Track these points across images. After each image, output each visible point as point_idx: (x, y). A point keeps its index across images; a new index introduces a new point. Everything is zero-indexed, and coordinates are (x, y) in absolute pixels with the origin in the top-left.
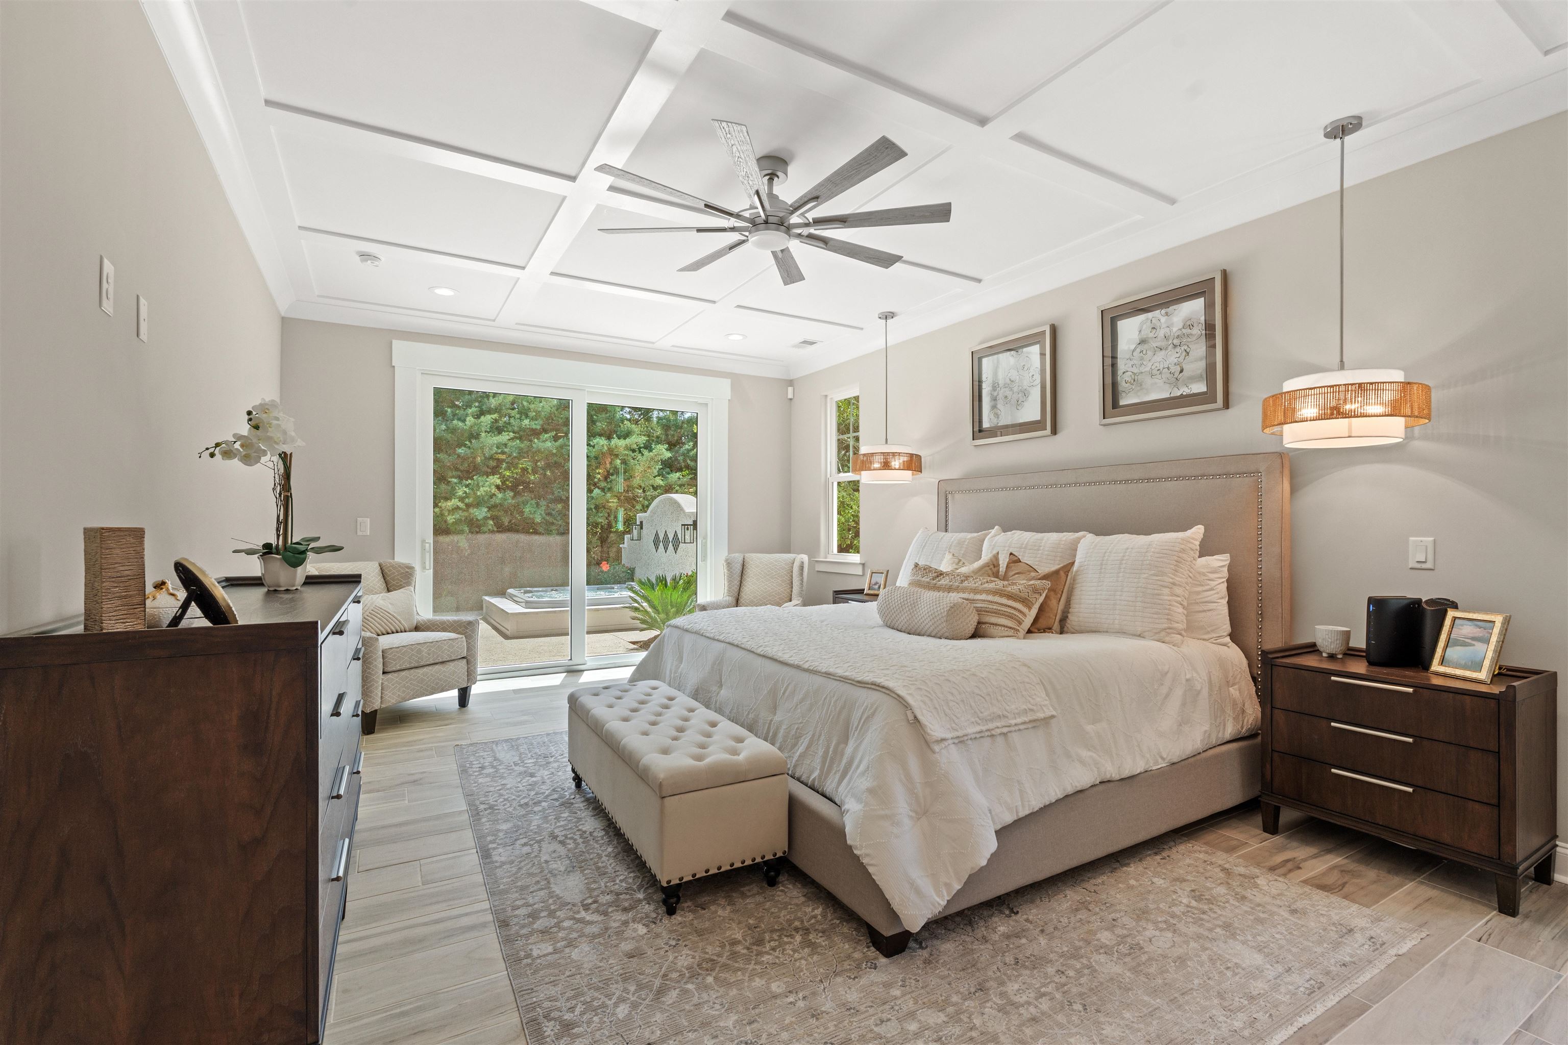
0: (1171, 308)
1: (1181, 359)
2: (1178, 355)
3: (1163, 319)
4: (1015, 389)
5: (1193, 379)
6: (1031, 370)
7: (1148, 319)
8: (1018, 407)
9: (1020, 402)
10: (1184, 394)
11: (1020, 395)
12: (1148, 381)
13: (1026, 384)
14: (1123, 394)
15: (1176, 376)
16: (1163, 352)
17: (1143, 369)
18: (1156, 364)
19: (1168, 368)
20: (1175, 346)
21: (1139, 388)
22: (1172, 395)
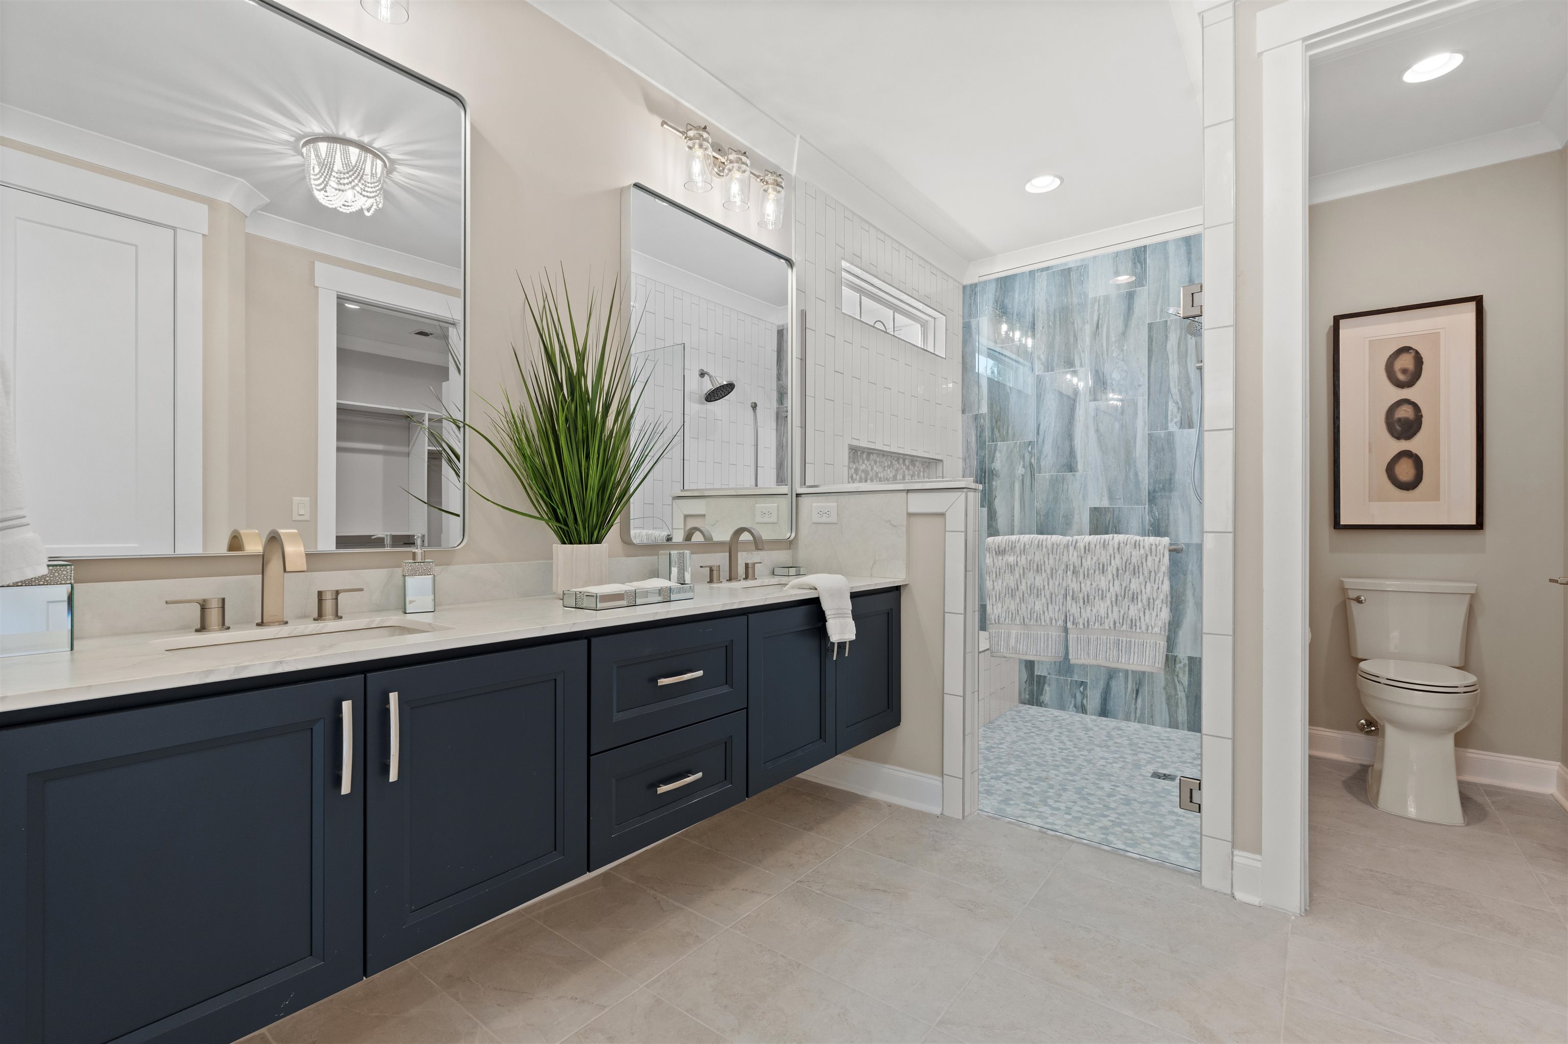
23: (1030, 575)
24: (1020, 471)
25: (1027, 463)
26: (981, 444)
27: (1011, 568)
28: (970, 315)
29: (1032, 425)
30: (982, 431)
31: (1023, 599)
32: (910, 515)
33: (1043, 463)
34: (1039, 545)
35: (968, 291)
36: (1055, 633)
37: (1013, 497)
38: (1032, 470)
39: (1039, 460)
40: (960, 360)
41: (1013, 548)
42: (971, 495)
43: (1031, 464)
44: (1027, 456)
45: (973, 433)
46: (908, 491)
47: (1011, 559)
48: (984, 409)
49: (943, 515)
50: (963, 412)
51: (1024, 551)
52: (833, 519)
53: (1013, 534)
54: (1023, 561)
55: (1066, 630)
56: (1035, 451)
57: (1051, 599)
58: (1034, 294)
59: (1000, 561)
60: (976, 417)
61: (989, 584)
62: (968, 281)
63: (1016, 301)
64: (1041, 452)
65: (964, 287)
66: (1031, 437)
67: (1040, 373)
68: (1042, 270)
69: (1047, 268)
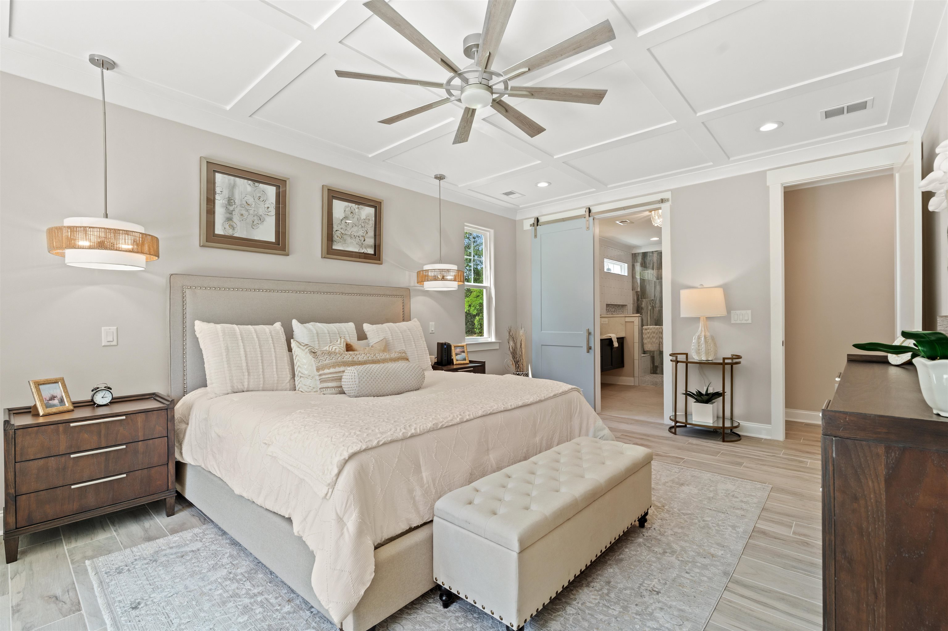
0: (360, 206)
1: (364, 234)
2: (363, 232)
3: (357, 210)
4: (251, 212)
5: (369, 246)
6: (267, 202)
7: (349, 206)
8: (253, 227)
9: (255, 223)
10: (365, 252)
11: (255, 218)
12: (349, 240)
13: (261, 212)
14: (335, 243)
15: (362, 242)
16: (356, 228)
17: (346, 232)
18: (353, 233)
19: (359, 237)
20: (362, 227)
21: (344, 242)
22: (359, 251)
23: (652, 334)
24: (650, 308)
25: (652, 305)
26: (638, 300)
27: (648, 333)
28: (634, 262)
29: (653, 295)
30: (639, 296)
31: (651, 339)
32: (626, 322)
33: (656, 306)
34: (654, 328)
35: (634, 255)
36: (657, 345)
37: (648, 315)
38: (653, 308)
39: (655, 305)
40: (631, 275)
41: (649, 329)
42: (640, 317)
43: (653, 306)
44: (652, 303)
45: (636, 296)
46: (625, 317)
47: (648, 331)
48: (639, 290)
49: (633, 322)
50: (632, 290)
51: (651, 329)
52: (607, 323)
53: (648, 326)
54: (651, 331)
55: (659, 344)
56: (654, 302)
57: (657, 339)
58: (653, 258)
59: (646, 331)
60: (637, 292)
61: (644, 336)
62: (634, 252)
63: (648, 259)
64: (656, 302)
65: (632, 254)
66: (653, 298)
67: (655, 280)
68: (656, 251)
69: (657, 251)
